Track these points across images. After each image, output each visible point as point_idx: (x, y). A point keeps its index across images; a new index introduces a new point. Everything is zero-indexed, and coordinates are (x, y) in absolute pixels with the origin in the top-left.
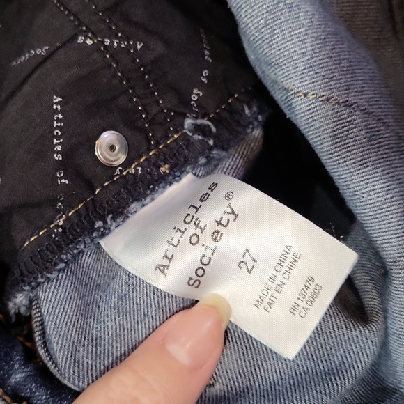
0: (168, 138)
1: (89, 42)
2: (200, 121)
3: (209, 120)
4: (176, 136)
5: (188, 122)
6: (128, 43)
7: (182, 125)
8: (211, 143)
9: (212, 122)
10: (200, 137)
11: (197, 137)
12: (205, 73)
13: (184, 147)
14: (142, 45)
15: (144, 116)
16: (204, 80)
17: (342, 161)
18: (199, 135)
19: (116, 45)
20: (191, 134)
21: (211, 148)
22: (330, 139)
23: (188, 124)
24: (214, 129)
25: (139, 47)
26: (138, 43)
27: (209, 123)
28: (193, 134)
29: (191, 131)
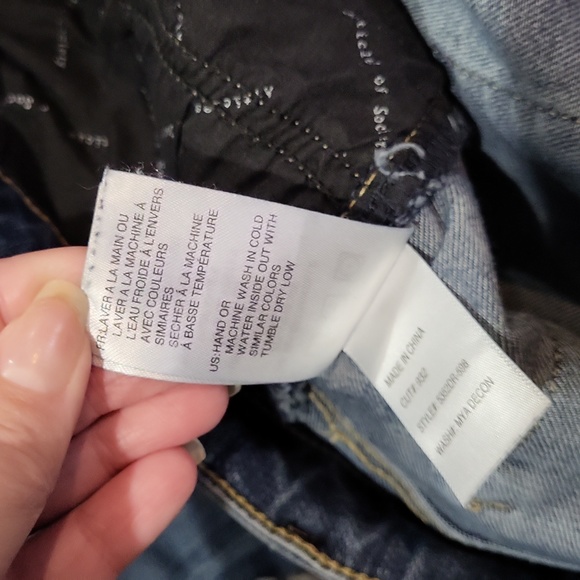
0: (359, 188)
1: (207, 110)
2: (397, 148)
3: (412, 140)
5: (381, 156)
6: (253, 93)
7: (372, 162)
8: (421, 175)
9: (417, 143)
10: (402, 174)
11: (398, 175)
12: (379, 80)
14: (272, 89)
15: (310, 176)
16: (382, 90)
18: (400, 170)
19: (238, 104)
20: (387, 173)
21: (424, 184)
23: (382, 159)
24: (421, 152)
25: (269, 94)
26: (266, 89)
27: (413, 146)
28: (392, 172)
29: (387, 168)
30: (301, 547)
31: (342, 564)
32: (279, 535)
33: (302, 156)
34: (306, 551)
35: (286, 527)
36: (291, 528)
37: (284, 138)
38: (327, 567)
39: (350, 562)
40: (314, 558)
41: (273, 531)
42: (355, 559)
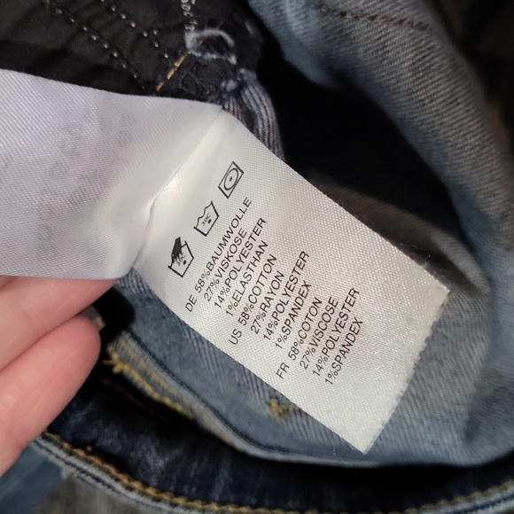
0: (167, 69)
2: (208, 32)
3: (221, 29)
4: (177, 65)
5: (191, 37)
7: (183, 44)
8: (233, 60)
10: (214, 56)
11: (209, 56)
13: (193, 76)
15: (115, 55)
17: (427, 101)
18: (212, 53)
20: (199, 55)
21: (235, 69)
22: (410, 74)
23: (193, 40)
24: (230, 41)
27: (223, 34)
28: (204, 53)
29: (198, 50)
30: (101, 469)
31: (146, 484)
32: (78, 457)
33: (107, 34)
34: (108, 472)
35: (83, 448)
36: (89, 449)
37: (87, 14)
38: (131, 489)
39: (154, 481)
40: (117, 480)
41: (71, 454)
42: (158, 478)
